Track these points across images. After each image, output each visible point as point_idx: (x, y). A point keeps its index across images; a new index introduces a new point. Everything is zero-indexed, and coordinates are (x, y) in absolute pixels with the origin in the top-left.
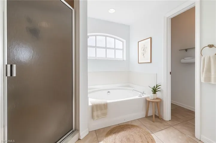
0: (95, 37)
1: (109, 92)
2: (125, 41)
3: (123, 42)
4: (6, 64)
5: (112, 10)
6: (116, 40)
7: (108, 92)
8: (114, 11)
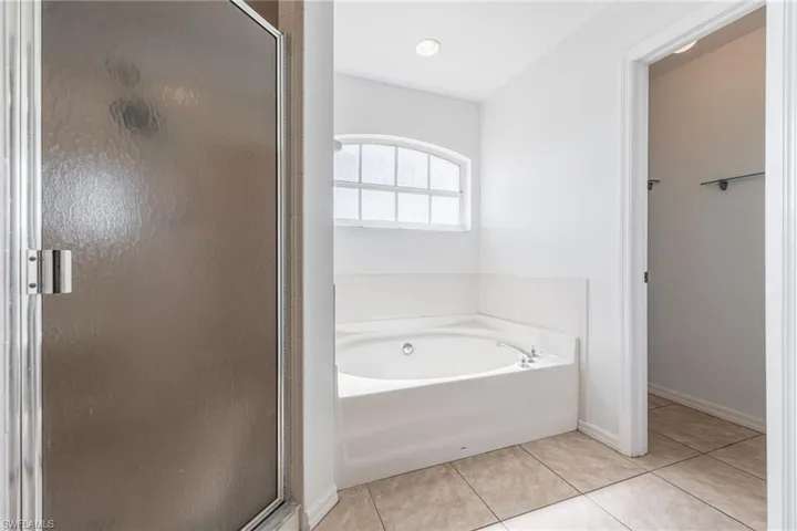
0: (358, 146)
1: (408, 345)
2: (468, 160)
3: (461, 166)
4: (39, 248)
5: (429, 44)
6: (432, 157)
7: (404, 347)
8: (437, 48)
